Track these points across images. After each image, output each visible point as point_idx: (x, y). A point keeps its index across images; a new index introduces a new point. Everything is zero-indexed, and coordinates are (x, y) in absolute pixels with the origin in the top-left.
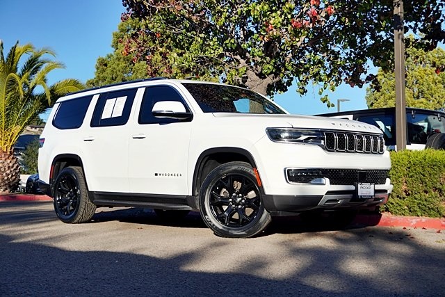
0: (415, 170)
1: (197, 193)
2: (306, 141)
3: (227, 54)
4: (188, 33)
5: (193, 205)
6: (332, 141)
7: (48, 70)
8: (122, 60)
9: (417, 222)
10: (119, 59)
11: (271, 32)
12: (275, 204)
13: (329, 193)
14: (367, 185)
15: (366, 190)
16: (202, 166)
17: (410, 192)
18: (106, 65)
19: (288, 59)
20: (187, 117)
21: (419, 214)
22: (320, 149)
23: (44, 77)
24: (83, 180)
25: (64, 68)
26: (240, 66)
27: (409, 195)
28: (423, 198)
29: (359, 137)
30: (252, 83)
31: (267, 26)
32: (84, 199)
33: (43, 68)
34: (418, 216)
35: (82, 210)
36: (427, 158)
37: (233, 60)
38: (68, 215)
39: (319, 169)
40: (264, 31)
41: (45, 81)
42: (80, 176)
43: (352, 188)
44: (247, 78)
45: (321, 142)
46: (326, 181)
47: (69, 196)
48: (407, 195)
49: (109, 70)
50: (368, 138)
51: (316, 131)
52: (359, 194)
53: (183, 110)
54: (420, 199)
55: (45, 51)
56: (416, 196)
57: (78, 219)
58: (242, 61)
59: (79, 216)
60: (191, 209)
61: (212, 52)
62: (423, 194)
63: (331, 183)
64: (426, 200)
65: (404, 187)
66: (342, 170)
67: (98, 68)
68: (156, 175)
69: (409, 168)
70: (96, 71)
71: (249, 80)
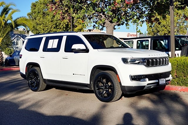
0: (180, 67)
1: (92, 83)
2: (138, 63)
3: (96, 13)
4: (80, 5)
5: (90, 87)
6: (149, 62)
7: (13, 13)
8: (42, 4)
9: (181, 89)
10: (41, 4)
11: (116, 6)
12: (126, 89)
13: (148, 84)
14: (163, 79)
15: (162, 81)
16: (94, 72)
17: (178, 76)
18: (35, 6)
19: (122, 15)
20: (87, 51)
21: (182, 85)
22: (144, 66)
23: (11, 17)
24: (41, 74)
25: (19, 11)
26: (102, 18)
27: (177, 77)
28: (183, 79)
29: (160, 59)
30: (107, 25)
31: (115, 3)
32: (41, 82)
33: (10, 12)
34: (181, 86)
35: (41, 86)
36: (185, 63)
37: (99, 15)
38: (34, 88)
39: (144, 75)
40: (114, 5)
41: (12, 18)
42: (39, 72)
43: (157, 81)
44: (105, 23)
45: (144, 63)
46: (147, 79)
47: (34, 80)
48: (176, 77)
49: (37, 9)
50: (163, 59)
51: (142, 59)
52: (160, 83)
53: (85, 48)
54: (182, 79)
55: (11, 4)
56: (181, 78)
57: (39, 90)
58: (103, 16)
59: (40, 89)
60: (89, 89)
61: (90, 12)
62: (183, 77)
63: (149, 80)
64: (185, 80)
65: (175, 74)
66: (153, 74)
67: (32, 8)
68: (74, 74)
69: (178, 66)
70: (31, 9)
71: (106, 24)
